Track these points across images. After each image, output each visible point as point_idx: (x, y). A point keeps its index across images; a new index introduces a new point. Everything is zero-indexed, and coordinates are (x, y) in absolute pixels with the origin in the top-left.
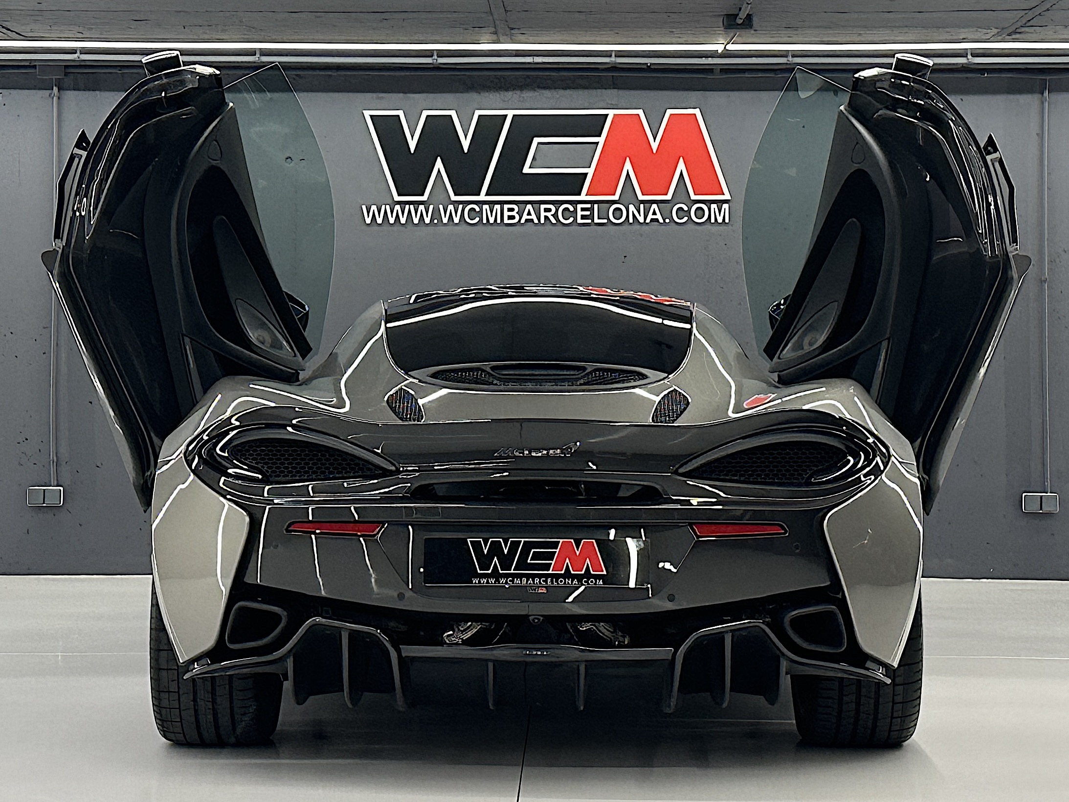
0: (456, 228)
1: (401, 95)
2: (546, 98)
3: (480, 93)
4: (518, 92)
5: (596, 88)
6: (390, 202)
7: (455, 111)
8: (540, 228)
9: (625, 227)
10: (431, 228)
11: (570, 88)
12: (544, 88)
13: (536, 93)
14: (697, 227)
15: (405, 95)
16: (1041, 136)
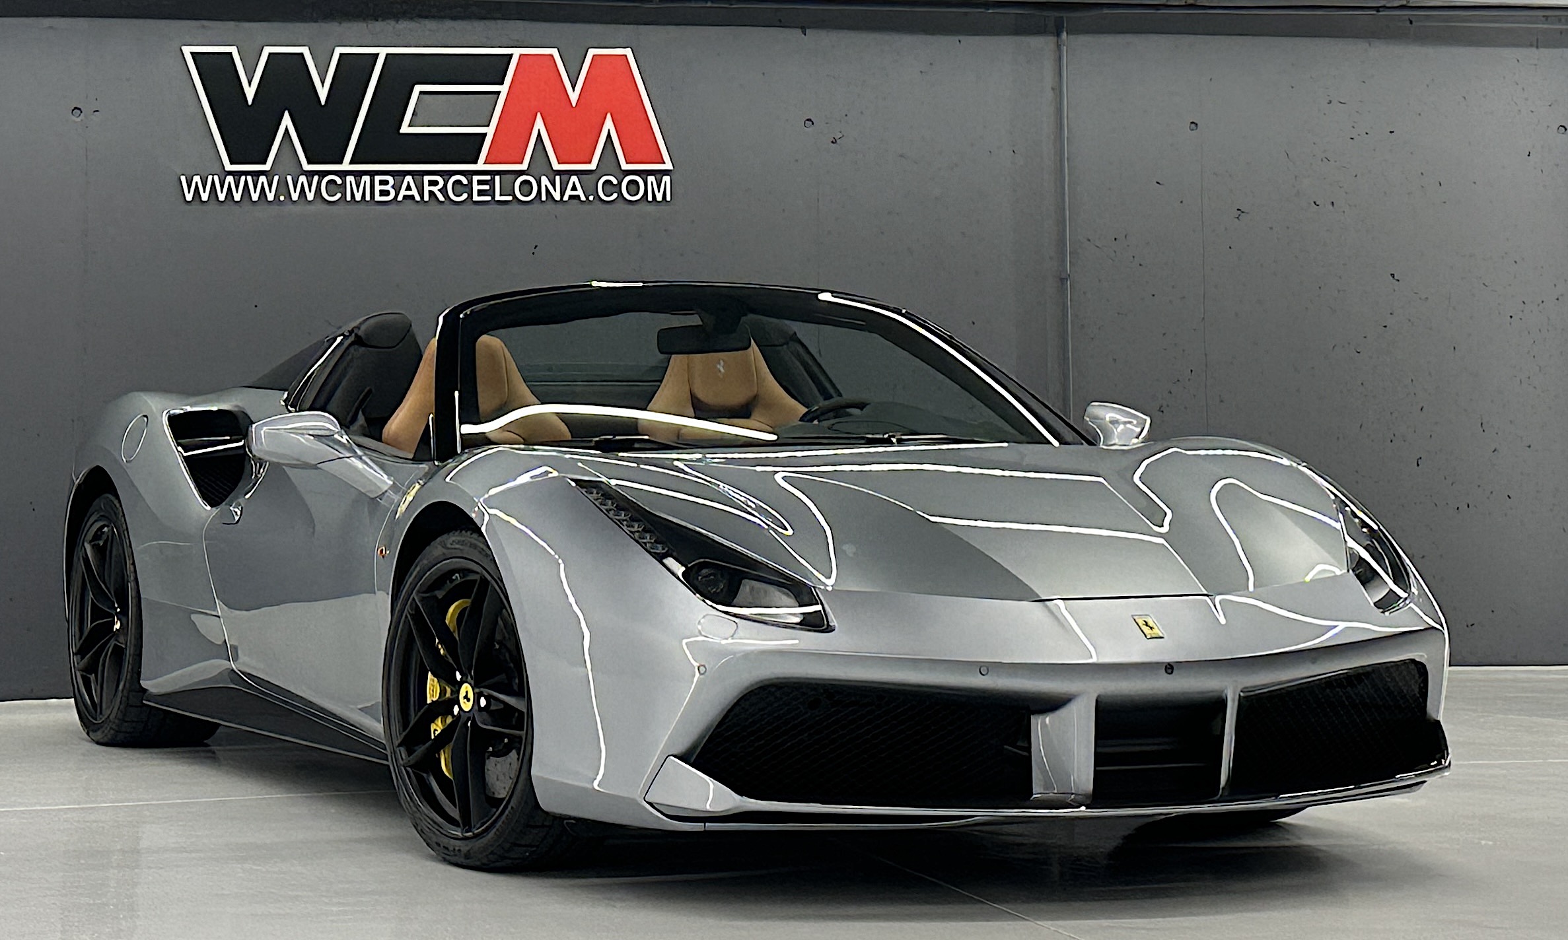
0: (312, 208)
1: (232, 24)
2: (430, 30)
3: (340, 23)
4: (393, 23)
5: (495, 19)
6: (219, 170)
7: (307, 48)
8: (421, 207)
9: (536, 205)
10: (276, 207)
11: (462, 18)
12: (426, 17)
13: (417, 24)
14: (631, 207)
15: (237, 23)
16: (1058, 90)
